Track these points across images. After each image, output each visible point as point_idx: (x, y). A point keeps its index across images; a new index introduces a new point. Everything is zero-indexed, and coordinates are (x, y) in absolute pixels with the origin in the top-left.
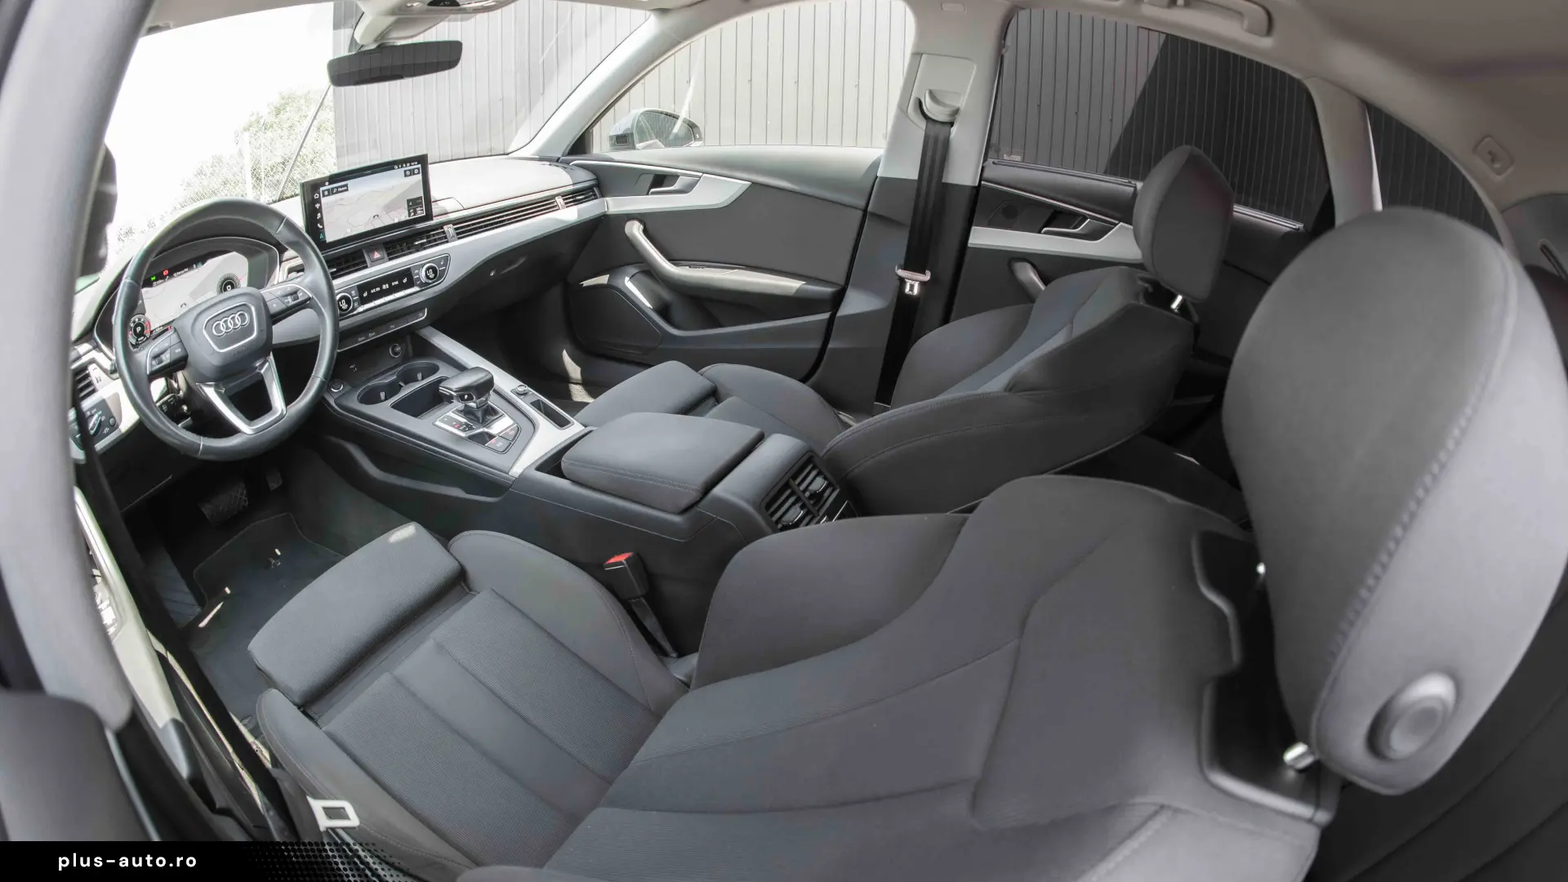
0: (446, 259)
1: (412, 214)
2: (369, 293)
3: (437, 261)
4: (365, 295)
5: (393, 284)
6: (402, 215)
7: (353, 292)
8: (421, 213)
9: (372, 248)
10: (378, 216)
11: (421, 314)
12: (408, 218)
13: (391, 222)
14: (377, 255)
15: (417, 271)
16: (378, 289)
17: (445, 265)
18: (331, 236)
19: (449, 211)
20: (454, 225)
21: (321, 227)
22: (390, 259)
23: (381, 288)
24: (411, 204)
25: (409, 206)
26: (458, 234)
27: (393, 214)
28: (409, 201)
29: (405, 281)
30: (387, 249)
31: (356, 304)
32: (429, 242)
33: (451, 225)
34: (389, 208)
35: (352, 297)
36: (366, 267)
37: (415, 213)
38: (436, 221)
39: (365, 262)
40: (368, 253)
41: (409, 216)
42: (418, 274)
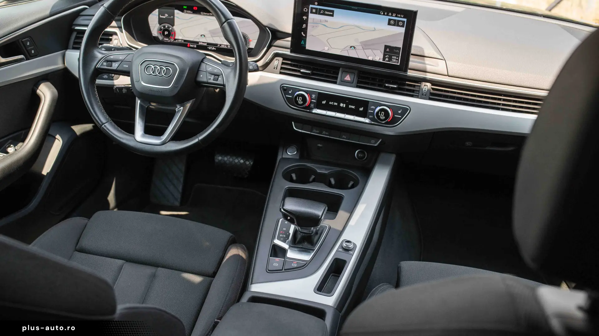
0: (405, 110)
1: (387, 59)
2: (327, 103)
3: (395, 109)
4: (324, 102)
5: (350, 106)
6: (378, 56)
7: (314, 96)
8: (396, 61)
9: (348, 70)
10: (355, 48)
11: (373, 141)
12: (381, 61)
13: (364, 57)
14: (348, 78)
15: (373, 107)
16: (336, 104)
17: (402, 114)
18: (310, 46)
19: (428, 70)
20: (433, 85)
21: (304, 35)
22: (358, 87)
23: (339, 104)
24: (388, 50)
25: (385, 51)
26: (432, 94)
27: (369, 52)
28: (386, 47)
29: (361, 109)
30: (359, 77)
31: (312, 105)
32: (399, 89)
33: (429, 85)
34: (366, 45)
35: (311, 99)
36: (335, 83)
37: (390, 59)
38: (410, 73)
39: (337, 78)
40: (343, 72)
41: (384, 59)
42: (374, 110)
